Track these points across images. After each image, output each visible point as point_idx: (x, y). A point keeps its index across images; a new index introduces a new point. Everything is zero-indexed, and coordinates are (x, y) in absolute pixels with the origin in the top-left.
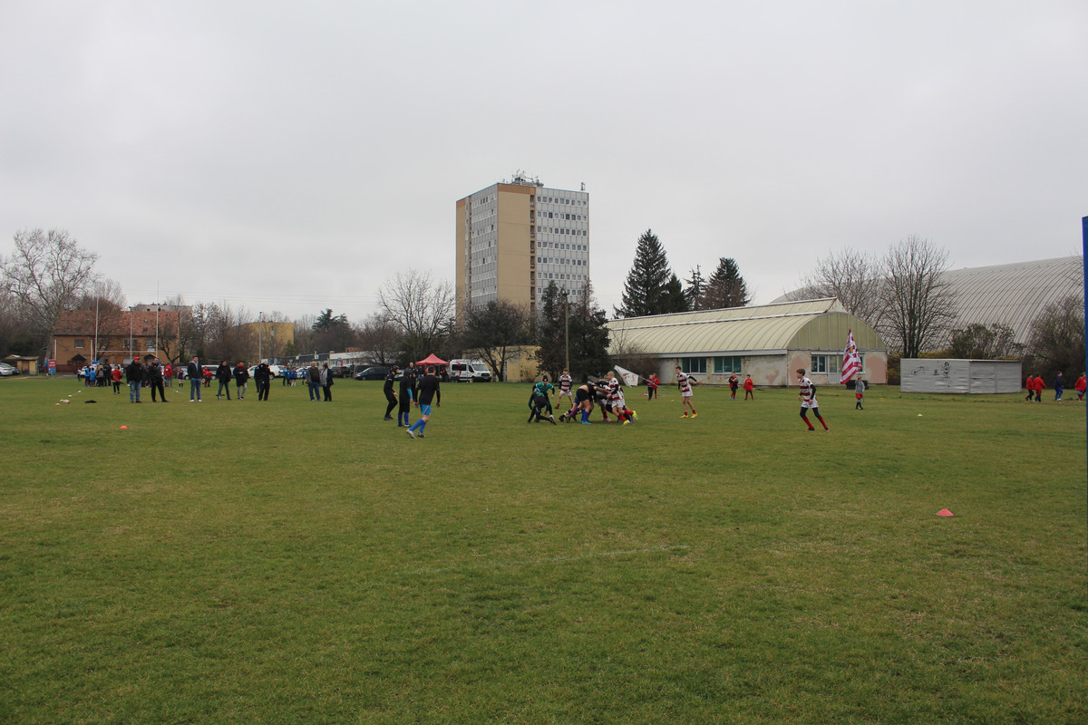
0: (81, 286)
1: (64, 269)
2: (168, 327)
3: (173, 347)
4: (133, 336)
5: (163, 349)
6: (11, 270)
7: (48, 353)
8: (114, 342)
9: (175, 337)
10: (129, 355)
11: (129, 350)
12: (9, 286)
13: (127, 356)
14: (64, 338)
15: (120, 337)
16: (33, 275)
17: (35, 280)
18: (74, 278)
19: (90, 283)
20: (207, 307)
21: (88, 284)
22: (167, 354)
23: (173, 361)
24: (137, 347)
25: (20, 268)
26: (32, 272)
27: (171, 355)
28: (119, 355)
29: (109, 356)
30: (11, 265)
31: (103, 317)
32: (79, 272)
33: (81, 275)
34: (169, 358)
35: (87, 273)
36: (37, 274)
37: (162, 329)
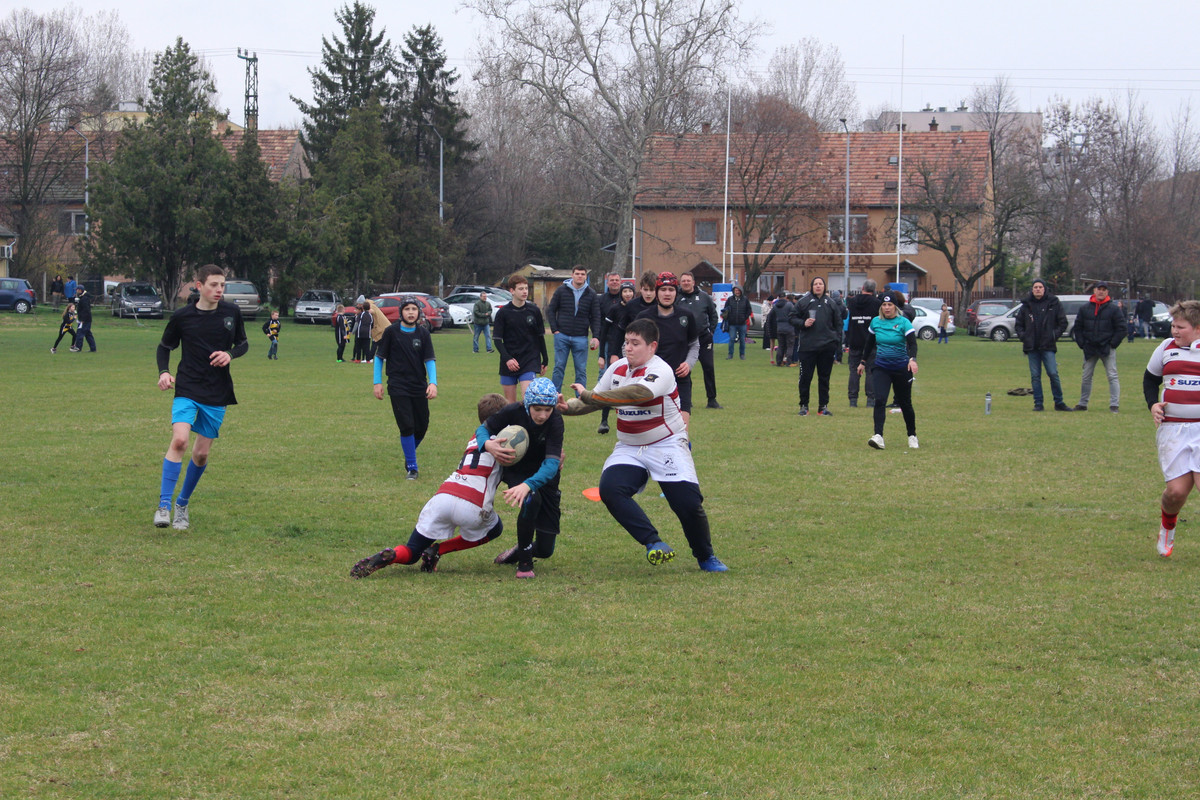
0: (706, 59)
1: (662, 13)
2: (958, 177)
3: (971, 238)
4: (853, 208)
5: (941, 246)
6: (521, 24)
7: (620, 260)
8: (801, 225)
9: (976, 209)
10: (842, 264)
11: (841, 250)
12: (519, 66)
13: (836, 267)
14: (660, 216)
15: (815, 210)
16: (578, 35)
17: (585, 49)
18: (688, 37)
19: (732, 52)
20: (1083, 113)
21: (727, 54)
22: (952, 261)
23: (969, 284)
24: (864, 238)
25: (545, 15)
26: (577, 23)
27: (963, 266)
28: (813, 266)
29: (785, 268)
30: (518, 12)
31: (769, 150)
32: (701, 20)
33: (705, 30)
34: (957, 274)
35: (723, 21)
36: (588, 31)
37: (939, 186)
